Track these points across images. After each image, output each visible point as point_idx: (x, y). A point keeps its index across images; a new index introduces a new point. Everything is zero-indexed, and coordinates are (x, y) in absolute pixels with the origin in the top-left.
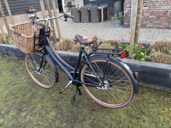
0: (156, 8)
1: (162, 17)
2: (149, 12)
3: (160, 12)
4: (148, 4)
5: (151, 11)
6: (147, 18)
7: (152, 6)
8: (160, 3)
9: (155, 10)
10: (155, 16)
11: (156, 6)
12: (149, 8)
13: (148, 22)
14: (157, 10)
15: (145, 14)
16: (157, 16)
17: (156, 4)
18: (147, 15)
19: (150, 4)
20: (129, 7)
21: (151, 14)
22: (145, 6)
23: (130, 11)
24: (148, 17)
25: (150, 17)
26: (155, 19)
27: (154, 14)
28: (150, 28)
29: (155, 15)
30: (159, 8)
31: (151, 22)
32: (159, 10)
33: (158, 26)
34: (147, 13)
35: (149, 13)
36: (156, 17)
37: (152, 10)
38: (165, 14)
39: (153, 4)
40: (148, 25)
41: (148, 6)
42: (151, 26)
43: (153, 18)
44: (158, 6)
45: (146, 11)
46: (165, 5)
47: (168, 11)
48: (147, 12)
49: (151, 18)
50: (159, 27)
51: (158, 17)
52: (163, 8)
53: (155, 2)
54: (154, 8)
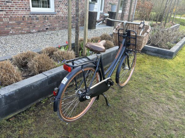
0: (13, 13)
1: (22, 22)
2: (8, 17)
3: (18, 17)
4: (3, 8)
5: (9, 16)
6: (7, 24)
7: (9, 11)
8: (16, 9)
9: (13, 15)
10: (15, 22)
11: (12, 11)
12: (6, 13)
13: (9, 28)
14: (15, 15)
15: (4, 19)
16: (17, 22)
17: (13, 9)
18: (6, 20)
19: (6, 8)
21: (10, 20)
24: (8, 23)
25: (10, 22)
26: (16, 25)
27: (13, 19)
28: (14, 34)
29: (15, 21)
30: (16, 13)
31: (13, 28)
32: (17, 15)
33: (20, 31)
34: (6, 19)
35: (8, 19)
36: (16, 23)
37: (10, 15)
38: (23, 20)
39: (9, 8)
40: (11, 32)
41: (5, 11)
42: (14, 32)
43: (13, 24)
44: (15, 11)
45: (4, 16)
46: (21, 11)
47: (25, 17)
48: (5, 17)
49: (11, 24)
50: (22, 32)
51: (18, 22)
52: (20, 13)
53: (11, 6)
54: (11, 13)
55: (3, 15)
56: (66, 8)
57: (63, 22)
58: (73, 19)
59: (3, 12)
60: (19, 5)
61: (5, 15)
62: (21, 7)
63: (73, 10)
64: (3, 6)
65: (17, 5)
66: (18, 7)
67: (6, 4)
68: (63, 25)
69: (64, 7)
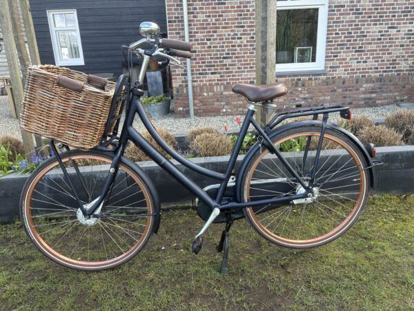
0: (233, 76)
2: (222, 84)
4: (217, 69)
5: (225, 82)
6: (219, 96)
7: (226, 73)
8: (239, 68)
9: (233, 79)
11: (231, 72)
12: (221, 76)
13: (222, 103)
14: (235, 79)
15: (215, 88)
17: (232, 69)
18: (219, 90)
19: (221, 69)
20: (182, 75)
21: (226, 88)
22: (212, 73)
23: (187, 82)
24: (222, 94)
25: (225, 93)
26: (235, 98)
28: (229, 115)
30: (238, 76)
31: (228, 104)
32: (239, 79)
33: (241, 109)
34: (219, 87)
35: (222, 87)
37: (227, 80)
39: (227, 69)
40: (224, 110)
41: (219, 73)
42: (229, 110)
43: (230, 96)
44: (236, 72)
45: (216, 82)
46: (247, 71)
47: (253, 82)
48: (217, 84)
49: (227, 96)
50: (243, 111)
52: (245, 75)
53: (230, 65)
54: (229, 76)
55: (214, 80)
56: (356, 59)
57: (346, 90)
59: (216, 75)
60: (244, 61)
61: (218, 80)
62: (248, 64)
64: (218, 66)
65: (241, 61)
66: (242, 65)
67: (222, 62)
68: (345, 97)
69: (353, 55)
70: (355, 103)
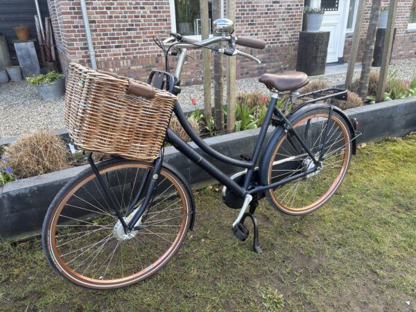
0: (139, 49)
1: (154, 67)
2: (128, 58)
3: (148, 57)
4: (122, 42)
5: (132, 56)
6: (126, 71)
7: (132, 46)
8: (144, 41)
9: (139, 53)
10: (141, 67)
11: (137, 45)
12: (127, 50)
14: (142, 53)
15: (121, 62)
16: (145, 66)
17: (138, 41)
18: (125, 64)
19: (126, 42)
20: (82, 49)
21: (133, 63)
22: (117, 47)
23: (89, 56)
24: (129, 68)
25: (133, 68)
26: (143, 72)
27: (139, 62)
29: (141, 65)
30: (145, 49)
32: (145, 53)
34: (125, 61)
35: (129, 61)
36: (143, 68)
37: (133, 53)
38: (157, 62)
39: (132, 42)
41: (125, 46)
43: (139, 71)
44: (142, 45)
45: (122, 56)
46: (154, 44)
47: (161, 55)
48: (123, 58)
49: (134, 71)
51: (147, 67)
52: (152, 48)
53: (135, 37)
54: (135, 50)
55: (120, 54)
56: (250, 31)
57: (243, 61)
58: (267, 54)
59: (121, 49)
60: (150, 33)
61: (124, 54)
62: (153, 37)
63: (270, 33)
64: (121, 38)
65: (146, 33)
66: (147, 37)
67: (126, 34)
68: (243, 68)
69: (247, 28)
70: (250, 72)
